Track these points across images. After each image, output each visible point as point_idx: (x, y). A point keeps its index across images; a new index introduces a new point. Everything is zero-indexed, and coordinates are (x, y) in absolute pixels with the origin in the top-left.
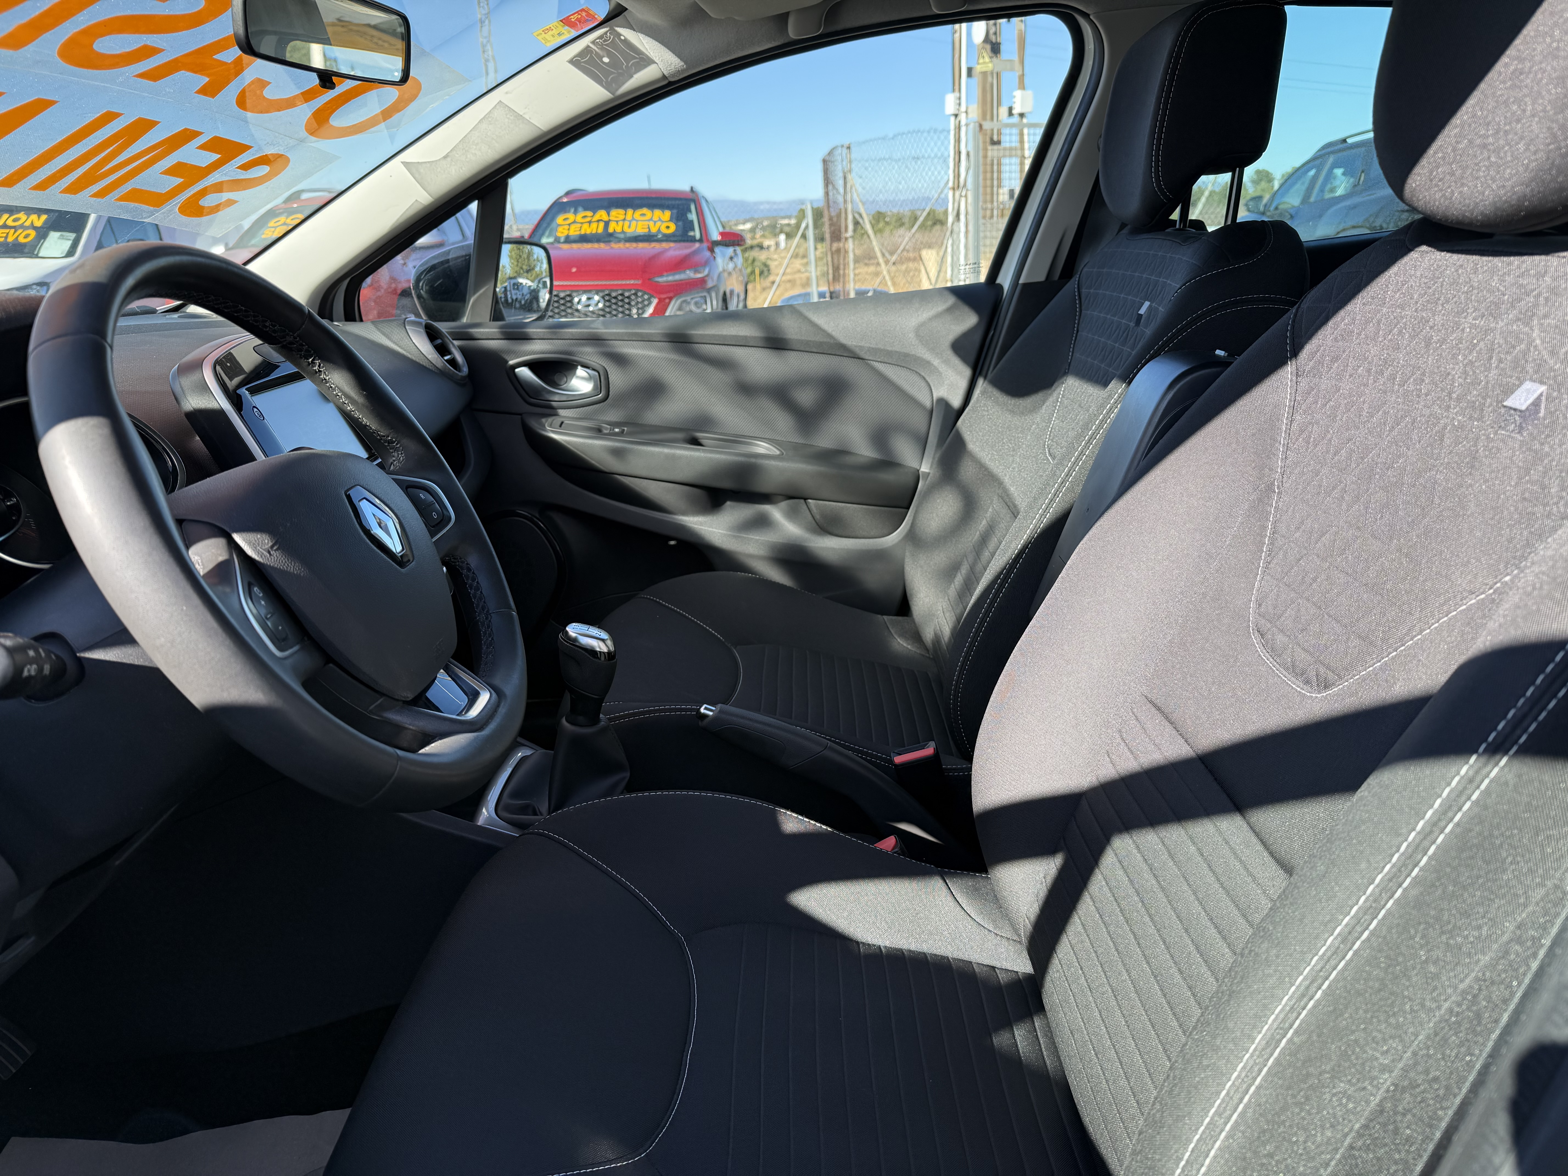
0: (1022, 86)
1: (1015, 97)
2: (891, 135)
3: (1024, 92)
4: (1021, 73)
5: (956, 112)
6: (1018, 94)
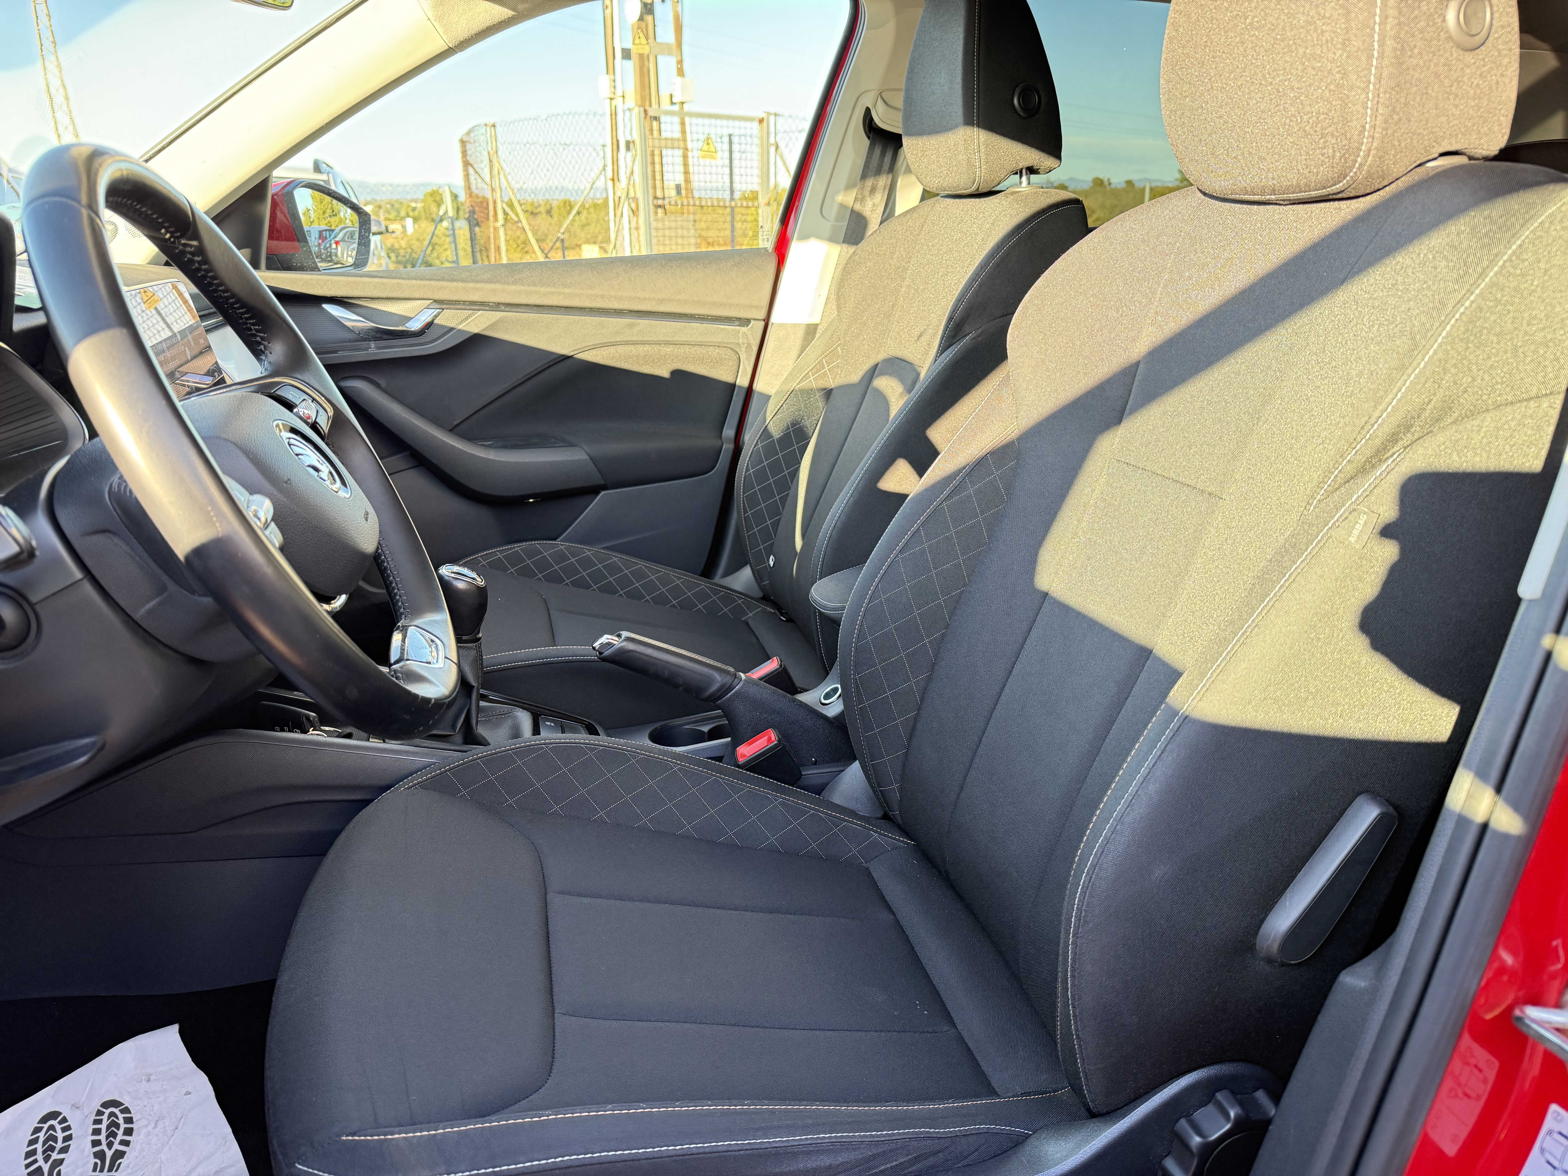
4: (679, 58)
5: (613, 96)
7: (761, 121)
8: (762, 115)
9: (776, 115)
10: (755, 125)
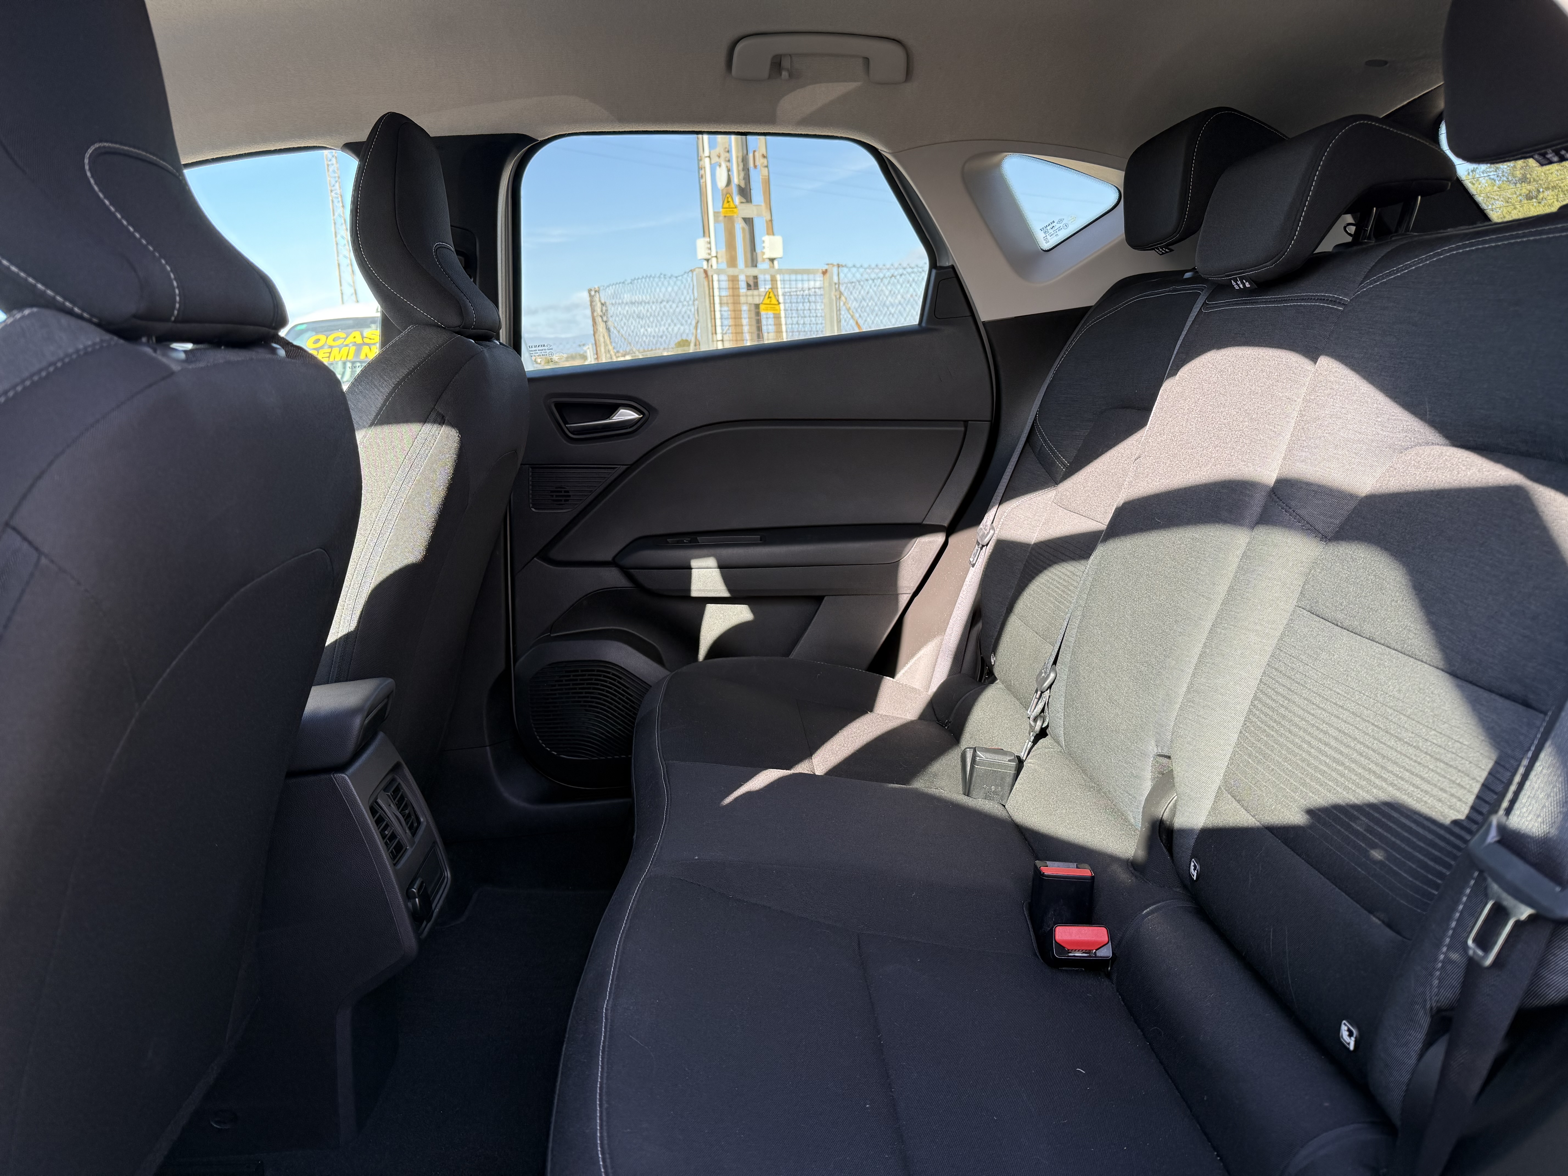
0: (771, 231)
1: (764, 242)
2: (629, 281)
3: (772, 237)
4: (769, 218)
5: (709, 257)
6: (767, 238)
7: (825, 273)
8: (825, 267)
9: (839, 266)
10: (819, 277)
